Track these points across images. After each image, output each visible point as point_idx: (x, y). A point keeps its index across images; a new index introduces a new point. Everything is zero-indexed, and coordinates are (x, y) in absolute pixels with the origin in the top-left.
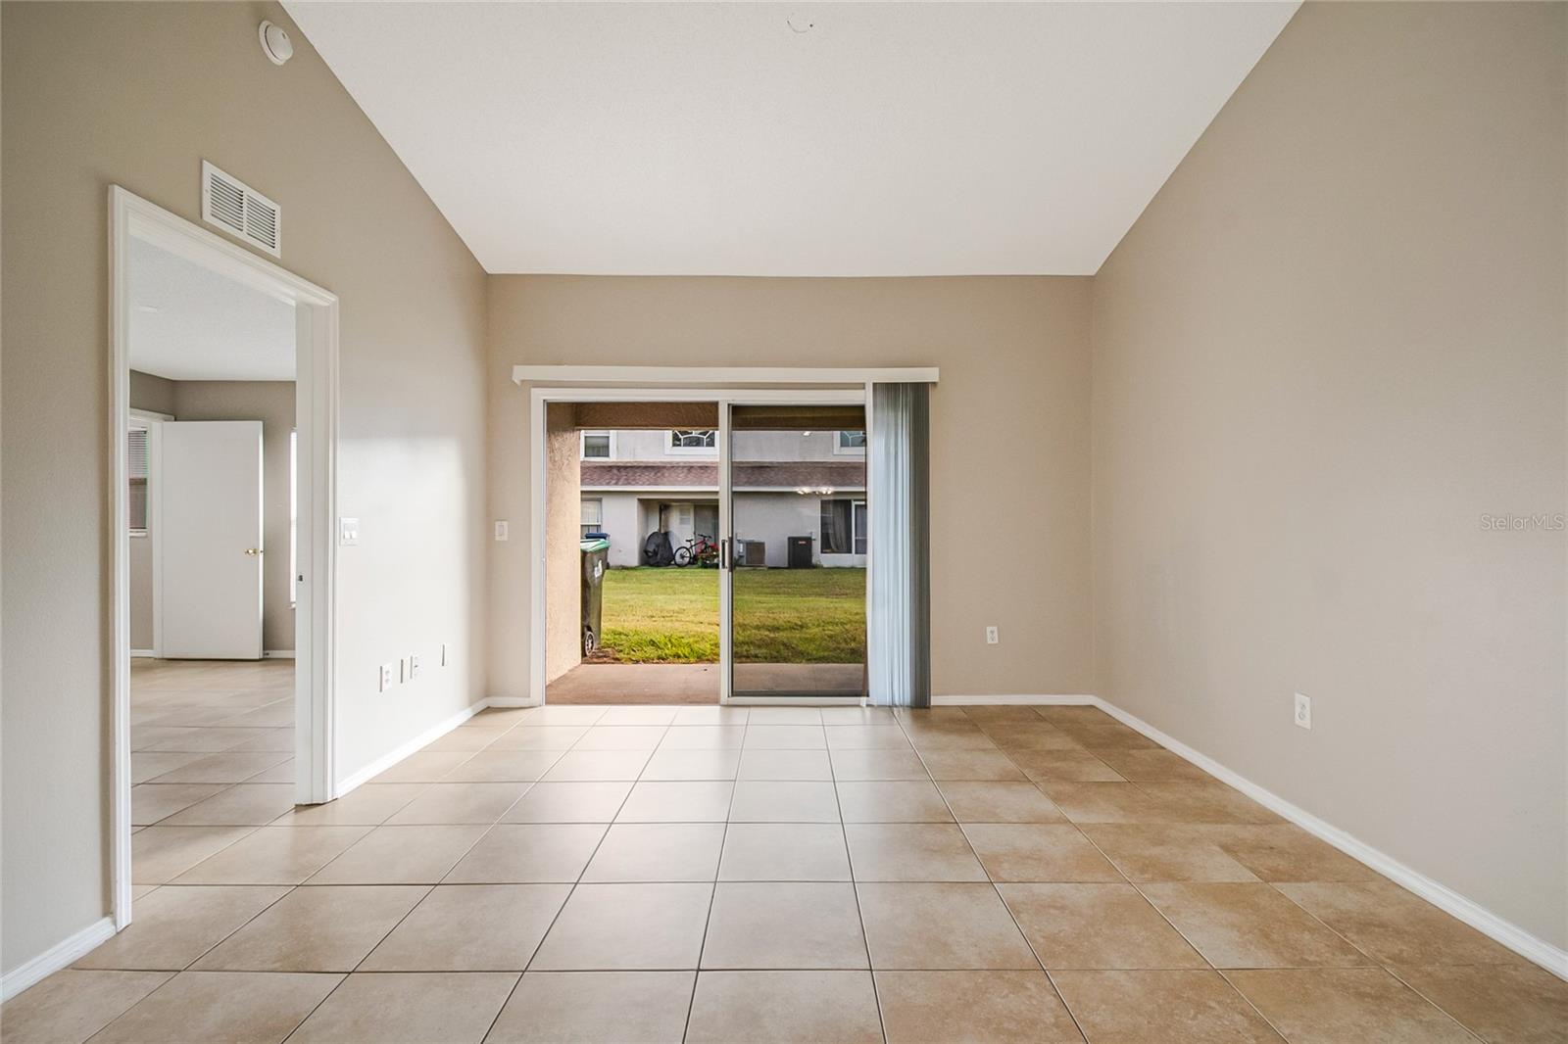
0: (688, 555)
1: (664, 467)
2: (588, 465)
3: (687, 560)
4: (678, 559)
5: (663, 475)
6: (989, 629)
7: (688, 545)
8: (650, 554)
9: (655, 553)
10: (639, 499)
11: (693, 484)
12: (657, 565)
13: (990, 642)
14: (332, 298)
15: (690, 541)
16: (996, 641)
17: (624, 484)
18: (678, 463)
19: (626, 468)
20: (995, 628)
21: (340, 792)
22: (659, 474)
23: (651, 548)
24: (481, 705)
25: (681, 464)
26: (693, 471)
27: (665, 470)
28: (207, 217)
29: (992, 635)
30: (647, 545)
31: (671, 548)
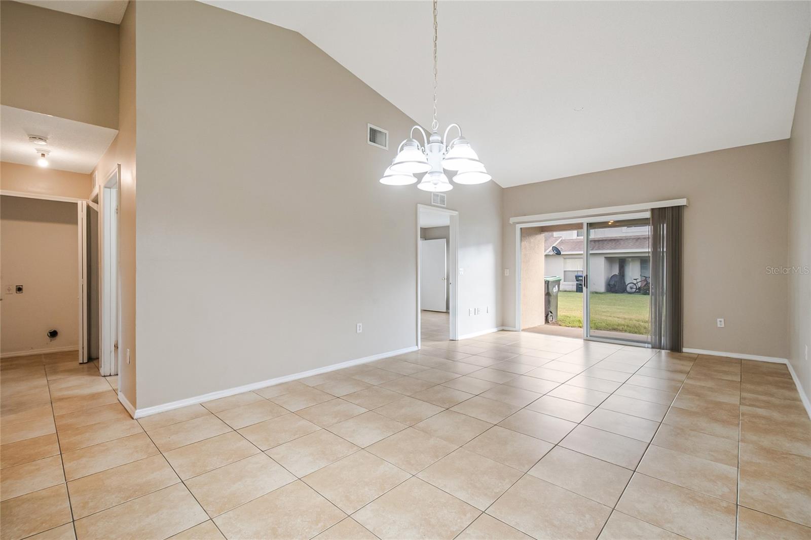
0: (635, 287)
1: (621, 239)
2: (578, 240)
3: (634, 290)
4: (628, 289)
5: (620, 244)
6: (719, 320)
7: (635, 282)
8: (611, 286)
9: (615, 285)
10: (605, 257)
11: (637, 248)
12: (616, 292)
13: (719, 326)
14: (457, 213)
15: (636, 279)
16: (723, 326)
17: (596, 250)
18: (631, 236)
19: (599, 241)
20: (722, 320)
21: (459, 339)
22: (618, 243)
23: (612, 283)
24: (501, 328)
25: (632, 237)
26: (639, 240)
27: (621, 241)
28: (433, 203)
29: (720, 322)
30: (610, 281)
31: (625, 283)
